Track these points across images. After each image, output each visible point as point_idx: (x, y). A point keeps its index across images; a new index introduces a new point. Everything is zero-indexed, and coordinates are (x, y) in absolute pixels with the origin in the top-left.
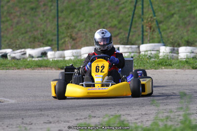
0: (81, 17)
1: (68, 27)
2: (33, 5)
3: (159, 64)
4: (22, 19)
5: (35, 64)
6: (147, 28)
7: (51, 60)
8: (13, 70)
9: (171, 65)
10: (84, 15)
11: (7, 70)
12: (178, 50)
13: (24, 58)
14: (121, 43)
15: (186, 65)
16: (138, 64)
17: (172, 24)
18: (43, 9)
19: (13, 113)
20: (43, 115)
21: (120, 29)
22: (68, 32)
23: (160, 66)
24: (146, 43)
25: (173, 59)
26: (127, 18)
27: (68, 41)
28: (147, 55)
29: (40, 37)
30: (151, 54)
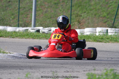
0: (85, 10)
1: (77, 15)
2: (56, 2)
4: (49, 10)
8: (44, 39)
10: (87, 9)
11: (40, 39)
13: (50, 33)
14: (110, 26)
18: (62, 4)
19: (45, 65)
20: (63, 67)
21: (108, 18)
22: (77, 19)
26: (112, 12)
27: (77, 24)
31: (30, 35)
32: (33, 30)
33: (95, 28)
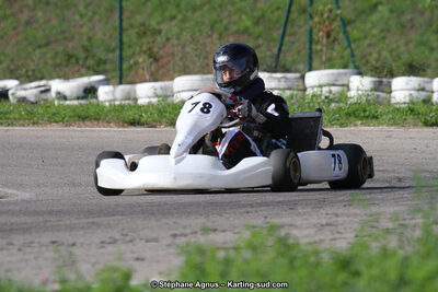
0: (172, 10)
1: (145, 31)
3: (348, 115)
4: (40, 14)
5: (71, 114)
6: (321, 34)
7: (107, 104)
8: (23, 125)
9: (377, 118)
11: (9, 125)
12: (389, 85)
13: (46, 100)
14: (264, 66)
15: (410, 118)
17: (374, 26)
19: (29, 220)
20: (99, 225)
21: (259, 36)
22: (142, 44)
23: (352, 119)
24: (316, 69)
25: (380, 104)
26: (272, 12)
27: (144, 61)
28: (321, 95)
29: (82, 54)
30: (331, 92)
33: (209, 73)
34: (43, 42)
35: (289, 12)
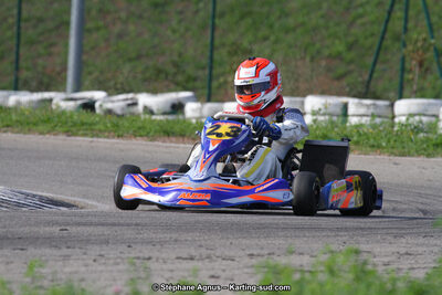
0: (264, 31)
1: (236, 50)
3: (436, 145)
4: (132, 28)
5: (158, 128)
6: (414, 62)
7: (194, 121)
8: (108, 137)
11: (92, 137)
13: (132, 114)
14: (354, 92)
16: (389, 141)
18: (179, 9)
19: (106, 231)
21: (350, 62)
23: (439, 150)
24: (409, 97)
26: (366, 38)
28: (410, 125)
29: (172, 70)
30: (421, 122)
31: (56, 119)
32: (72, 104)
33: (298, 96)
34: (134, 55)
35: (383, 38)
